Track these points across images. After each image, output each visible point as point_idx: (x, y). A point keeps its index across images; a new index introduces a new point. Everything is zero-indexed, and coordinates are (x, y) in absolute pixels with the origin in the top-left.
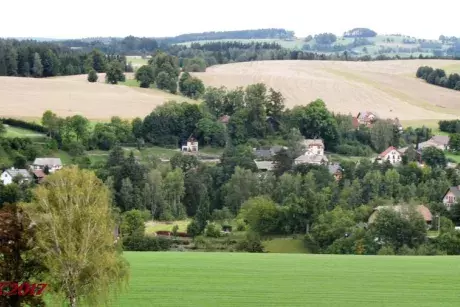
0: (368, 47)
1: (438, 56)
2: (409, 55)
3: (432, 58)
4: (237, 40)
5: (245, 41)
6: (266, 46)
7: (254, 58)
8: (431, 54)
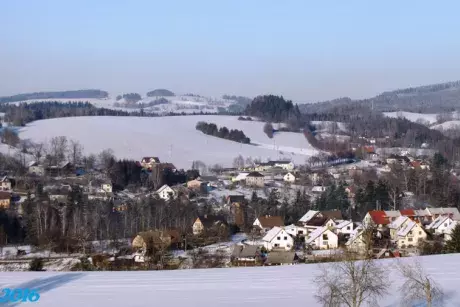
0: (166, 105)
1: (222, 112)
2: (199, 111)
3: (215, 114)
4: (58, 100)
5: (64, 101)
6: (80, 104)
7: (69, 115)
8: (215, 110)
